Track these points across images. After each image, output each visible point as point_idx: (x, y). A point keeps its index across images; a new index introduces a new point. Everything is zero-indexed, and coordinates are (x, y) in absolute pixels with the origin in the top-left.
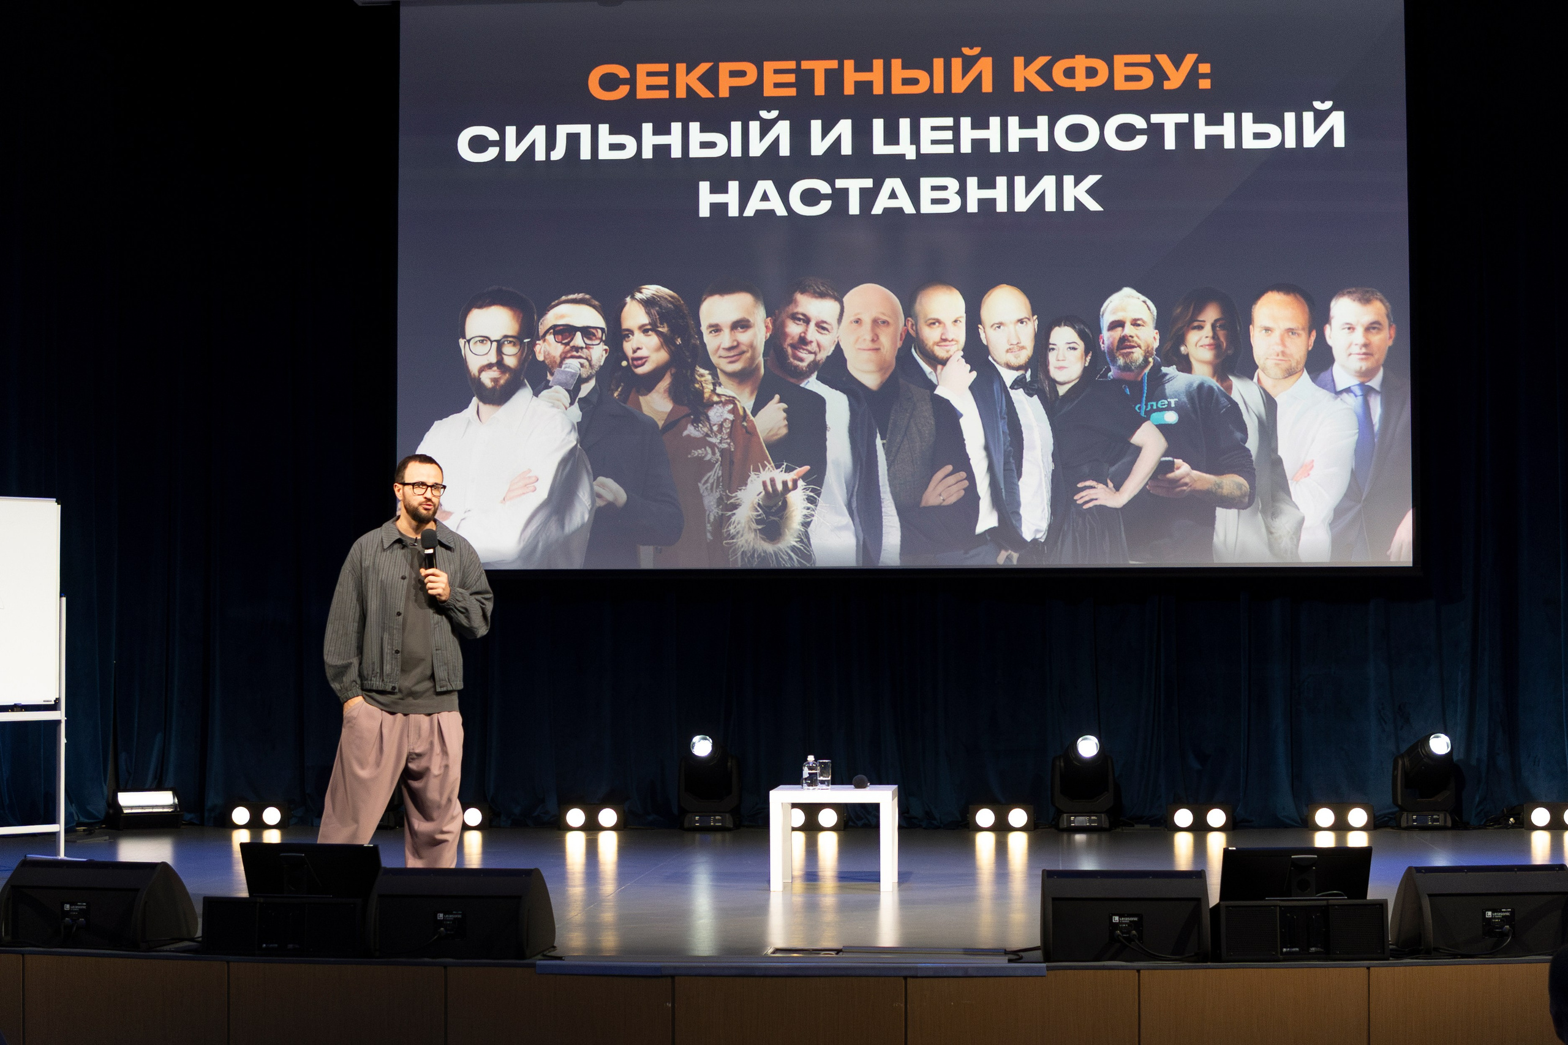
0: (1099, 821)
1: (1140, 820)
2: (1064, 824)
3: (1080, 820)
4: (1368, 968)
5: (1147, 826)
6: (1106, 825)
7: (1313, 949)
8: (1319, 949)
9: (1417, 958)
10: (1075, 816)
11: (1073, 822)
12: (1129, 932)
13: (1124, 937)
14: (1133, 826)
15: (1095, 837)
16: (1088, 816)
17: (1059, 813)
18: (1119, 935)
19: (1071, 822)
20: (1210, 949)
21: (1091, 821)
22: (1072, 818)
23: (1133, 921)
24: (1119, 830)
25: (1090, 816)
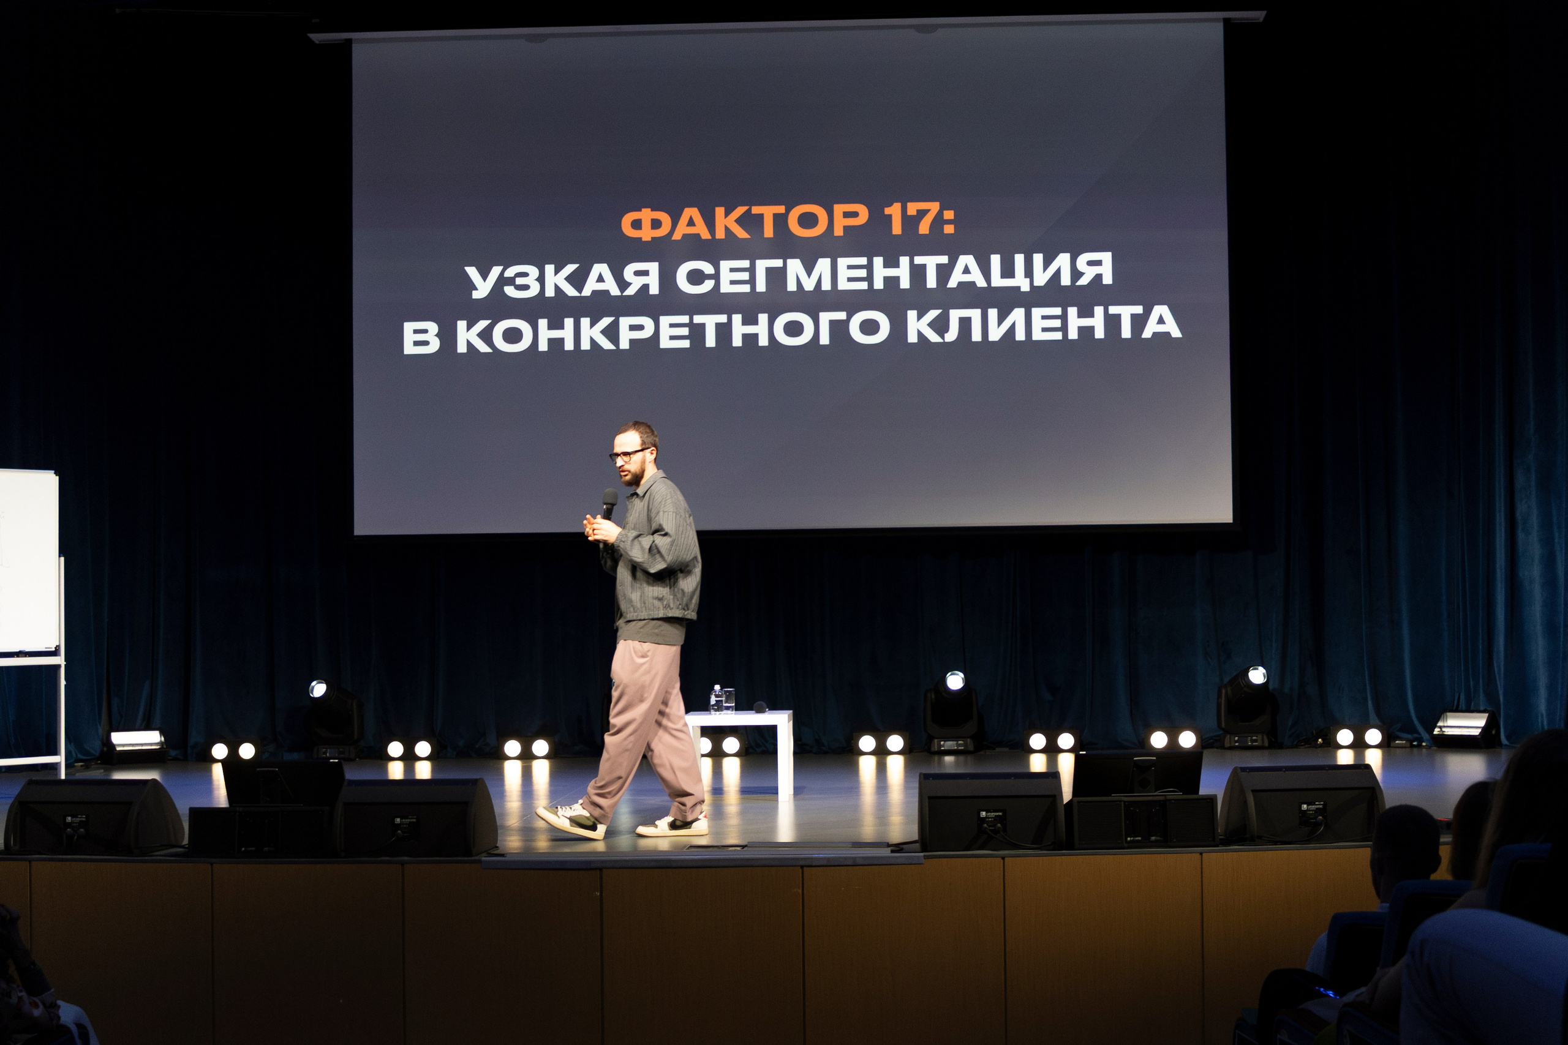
0: (965, 745)
1: (1000, 744)
2: (935, 748)
3: (949, 745)
4: (1201, 854)
5: (1007, 749)
6: (971, 748)
7: (1150, 838)
8: (1156, 838)
9: (1243, 845)
10: (945, 741)
11: (943, 746)
12: (995, 826)
13: (990, 830)
14: (995, 749)
15: (962, 758)
16: (955, 741)
17: (931, 738)
18: (986, 828)
19: (941, 746)
20: (1064, 839)
21: (958, 745)
22: (942, 743)
23: (999, 816)
24: (982, 751)
25: (957, 741)
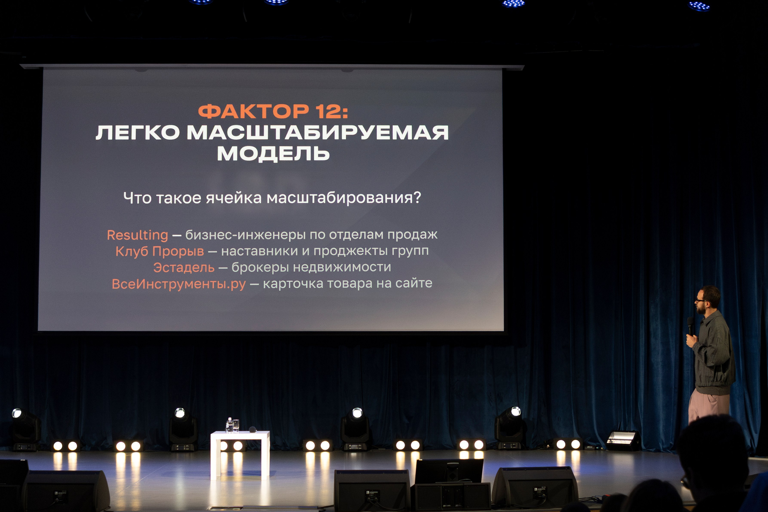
0: (362, 447)
1: (381, 446)
2: (346, 448)
3: (354, 447)
5: (384, 449)
6: (365, 448)
7: (457, 505)
8: (460, 505)
9: (503, 509)
10: (351, 445)
11: (351, 447)
12: (374, 498)
13: (371, 501)
14: (378, 449)
15: (360, 454)
16: (357, 445)
17: (344, 443)
18: (369, 500)
19: (349, 447)
20: (410, 506)
21: (359, 447)
22: (350, 446)
23: (376, 493)
24: (371, 451)
25: (358, 445)
